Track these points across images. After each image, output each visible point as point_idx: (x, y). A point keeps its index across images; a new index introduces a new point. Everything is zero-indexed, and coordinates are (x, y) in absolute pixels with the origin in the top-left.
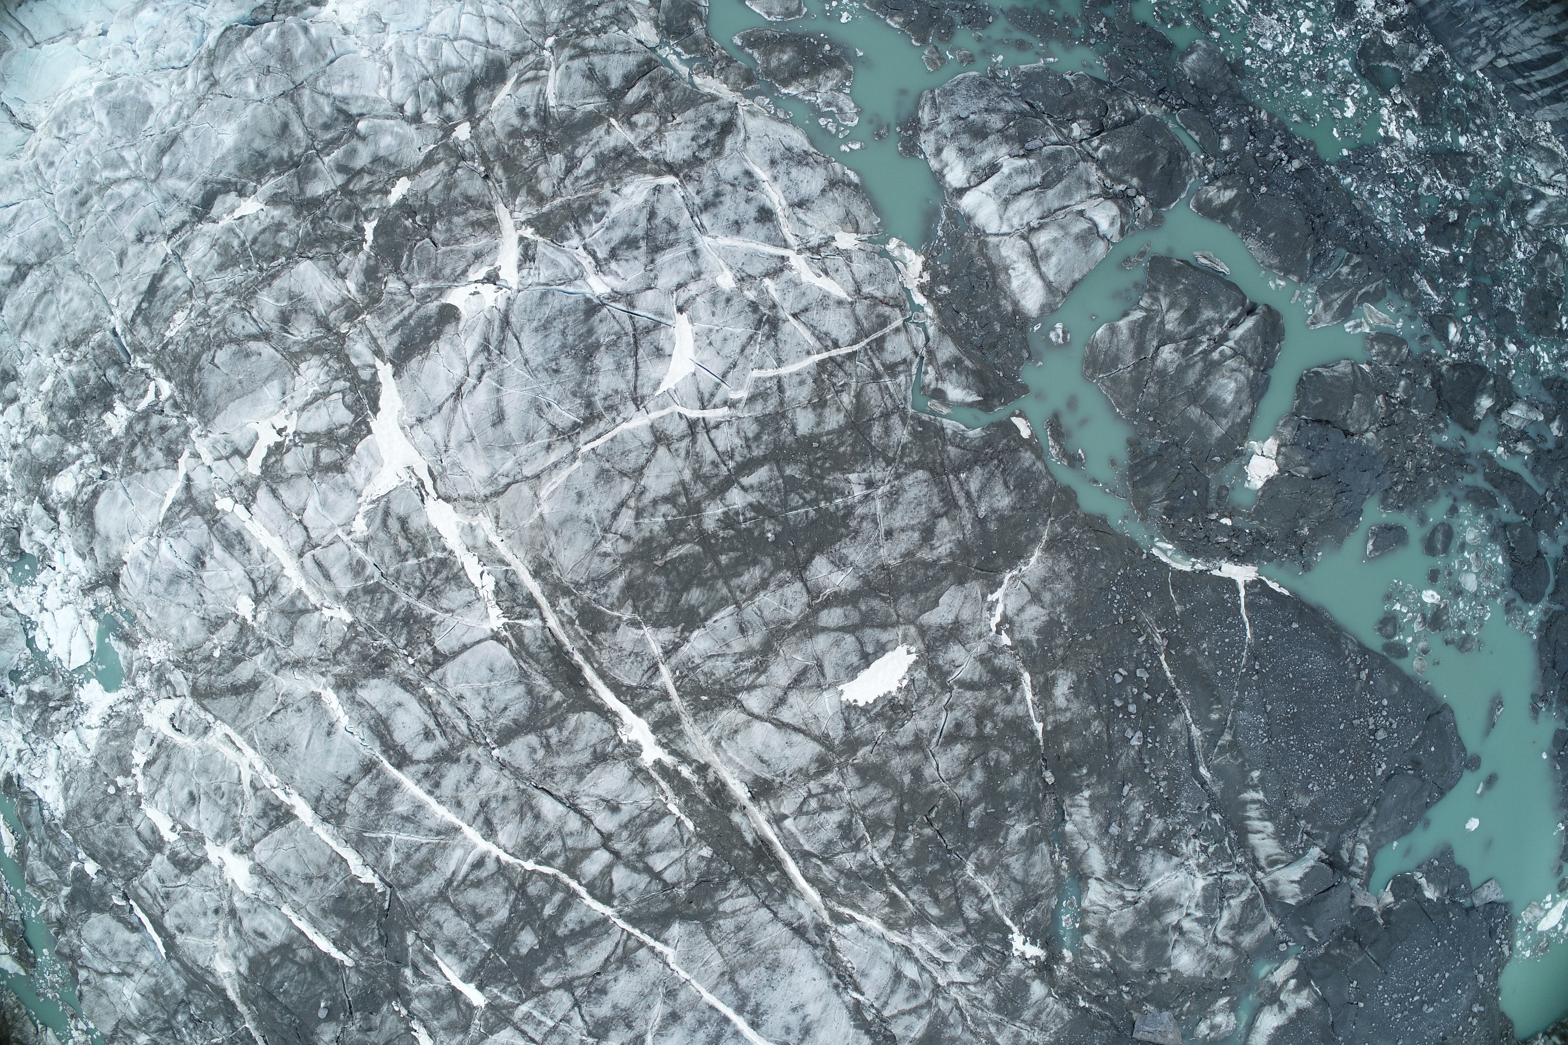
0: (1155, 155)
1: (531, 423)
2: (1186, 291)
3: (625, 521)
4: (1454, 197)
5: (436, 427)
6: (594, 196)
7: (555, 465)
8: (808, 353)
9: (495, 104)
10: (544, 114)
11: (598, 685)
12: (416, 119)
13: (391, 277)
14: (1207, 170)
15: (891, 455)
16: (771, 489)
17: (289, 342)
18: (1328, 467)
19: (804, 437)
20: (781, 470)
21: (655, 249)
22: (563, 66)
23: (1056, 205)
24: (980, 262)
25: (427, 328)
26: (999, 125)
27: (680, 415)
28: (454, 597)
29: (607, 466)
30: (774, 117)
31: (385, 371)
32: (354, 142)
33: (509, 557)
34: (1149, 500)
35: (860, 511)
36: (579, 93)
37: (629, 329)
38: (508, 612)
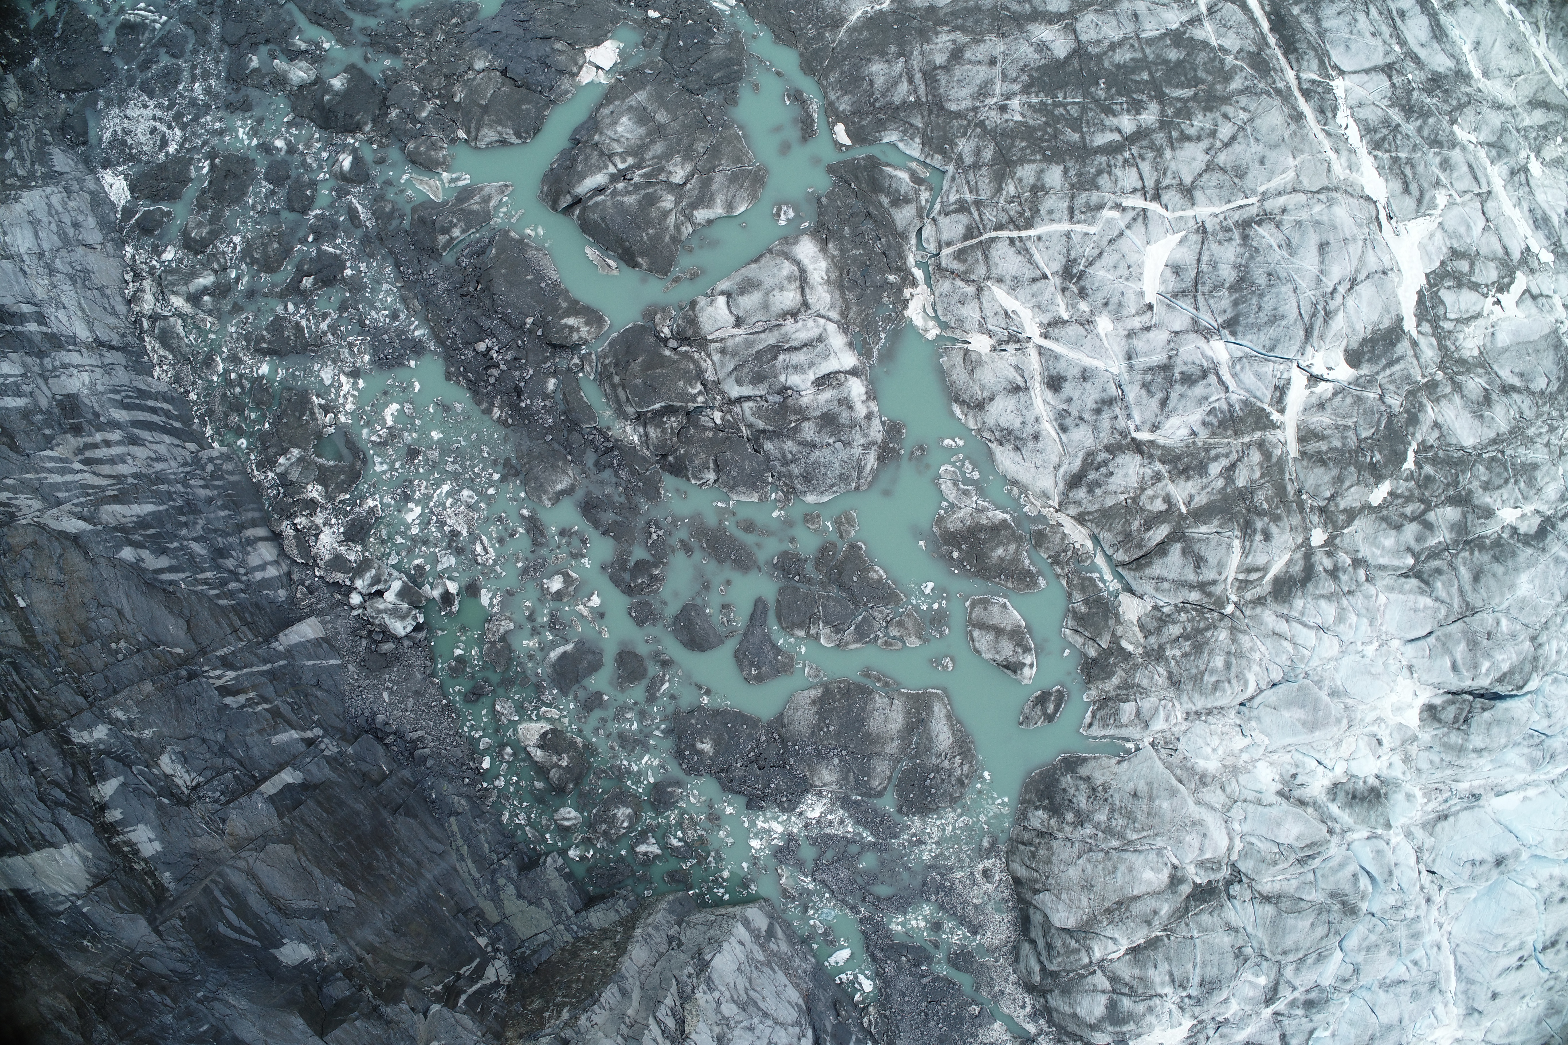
0: (643, 370)
1: (1297, 235)
2: (649, 223)
3: (1225, 131)
4: (296, 305)
5: (1372, 263)
6: (1213, 434)
7: (1280, 194)
8: (1039, 238)
9: (1287, 557)
10: (1248, 532)
11: (1258, 13)
12: (1357, 563)
13: (1397, 409)
14: (582, 359)
15: (978, 130)
16: (1095, 125)
17: (1486, 378)
18: (533, 44)
19: (1057, 163)
20: (1083, 139)
21: (1166, 368)
22: (1223, 577)
23: (762, 335)
24: (851, 296)
25: (1372, 351)
26: (806, 425)
27: (1166, 208)
28: (1371, 115)
29: (1236, 180)
30: (1024, 489)
31: (1410, 325)
32: (1417, 549)
33: (1321, 136)
34: (729, 46)
35: (1017, 87)
36: (1213, 544)
37: (1200, 298)
38: (1329, 90)
